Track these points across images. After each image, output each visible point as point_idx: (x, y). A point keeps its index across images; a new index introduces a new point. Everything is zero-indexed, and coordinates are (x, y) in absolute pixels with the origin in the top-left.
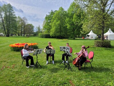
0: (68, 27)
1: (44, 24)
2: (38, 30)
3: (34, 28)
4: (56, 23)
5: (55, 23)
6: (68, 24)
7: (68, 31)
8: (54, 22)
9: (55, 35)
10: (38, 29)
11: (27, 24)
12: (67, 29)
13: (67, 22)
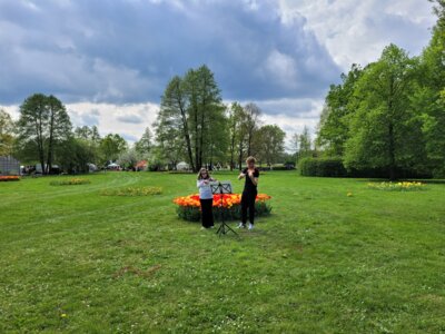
0: (425, 129)
1: (322, 121)
2: (299, 148)
3: (285, 140)
4: (369, 115)
5: (363, 116)
6: (425, 115)
7: (428, 145)
8: (358, 112)
9: (365, 163)
10: (299, 143)
11: (259, 126)
12: (421, 134)
13: (422, 105)
